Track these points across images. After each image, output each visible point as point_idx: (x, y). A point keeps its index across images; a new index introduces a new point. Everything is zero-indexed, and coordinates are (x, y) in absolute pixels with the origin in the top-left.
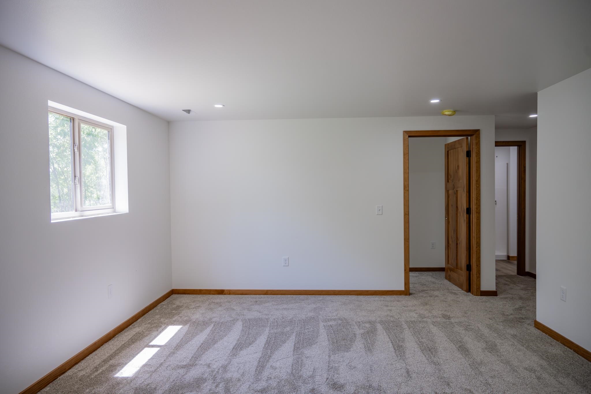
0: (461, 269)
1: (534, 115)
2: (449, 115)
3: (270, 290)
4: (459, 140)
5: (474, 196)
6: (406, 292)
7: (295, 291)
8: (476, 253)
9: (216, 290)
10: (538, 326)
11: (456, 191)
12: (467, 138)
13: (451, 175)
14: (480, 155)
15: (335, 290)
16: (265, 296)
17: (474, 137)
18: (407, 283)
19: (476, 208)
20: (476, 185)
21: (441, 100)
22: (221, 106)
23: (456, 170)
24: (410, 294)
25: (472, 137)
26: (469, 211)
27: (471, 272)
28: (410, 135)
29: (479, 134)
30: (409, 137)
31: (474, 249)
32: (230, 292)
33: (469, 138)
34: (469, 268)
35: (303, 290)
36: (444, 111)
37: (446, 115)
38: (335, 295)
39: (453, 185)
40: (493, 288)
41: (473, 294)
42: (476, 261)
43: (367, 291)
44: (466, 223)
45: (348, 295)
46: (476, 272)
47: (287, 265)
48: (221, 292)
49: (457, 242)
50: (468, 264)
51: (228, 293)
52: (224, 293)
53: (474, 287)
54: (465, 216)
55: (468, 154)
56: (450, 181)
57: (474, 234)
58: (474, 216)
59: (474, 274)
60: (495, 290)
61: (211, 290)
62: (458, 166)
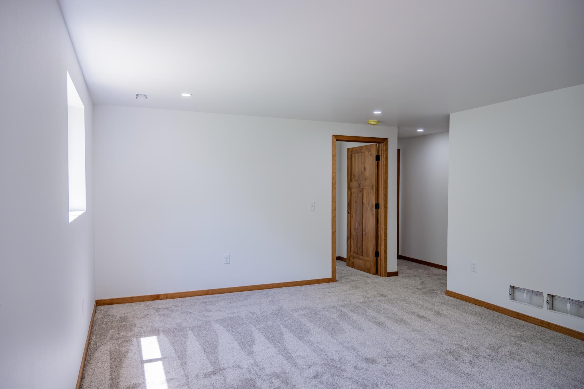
0: (368, 256)
1: (420, 129)
2: (374, 125)
3: (210, 290)
4: (366, 146)
5: (382, 194)
6: (333, 280)
7: (236, 288)
8: (384, 241)
9: (151, 296)
10: (449, 294)
11: (362, 190)
12: (376, 145)
13: (355, 176)
14: (387, 160)
15: (274, 284)
16: (206, 296)
17: (383, 145)
18: (334, 272)
19: (385, 204)
20: (385, 184)
21: (383, 112)
22: (189, 95)
23: (362, 172)
24: (336, 281)
25: (380, 144)
26: (377, 206)
27: (379, 258)
28: (338, 139)
29: (387, 142)
30: (337, 140)
31: (382, 238)
32: (167, 297)
33: (378, 144)
34: (377, 254)
35: (244, 287)
36: (370, 121)
37: (371, 124)
38: (274, 288)
39: (359, 184)
40: (395, 270)
41: (381, 276)
42: (384, 248)
43: (302, 282)
44: (375, 216)
45: (285, 287)
46: (384, 257)
47: (228, 262)
48: (157, 297)
49: (362, 233)
50: (376, 251)
51: (165, 298)
52: (160, 298)
53: (381, 270)
54: (374, 210)
55: (378, 158)
56: (353, 180)
57: (381, 226)
58: (382, 210)
59: (382, 258)
60: (396, 271)
61: (144, 296)
62: (365, 168)
